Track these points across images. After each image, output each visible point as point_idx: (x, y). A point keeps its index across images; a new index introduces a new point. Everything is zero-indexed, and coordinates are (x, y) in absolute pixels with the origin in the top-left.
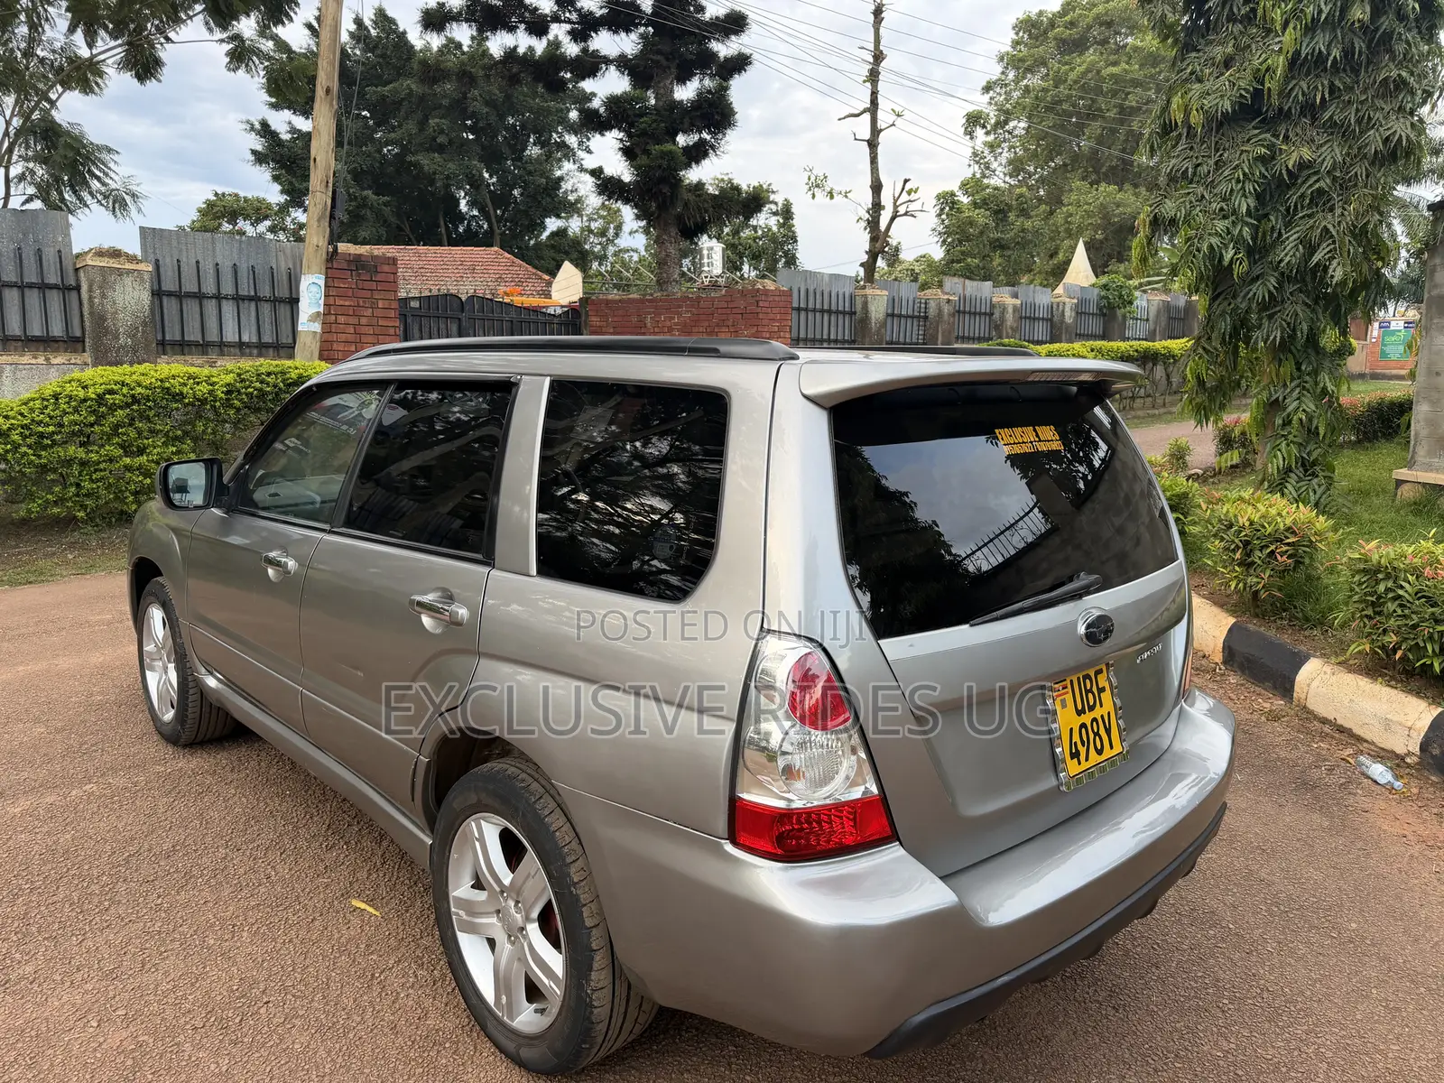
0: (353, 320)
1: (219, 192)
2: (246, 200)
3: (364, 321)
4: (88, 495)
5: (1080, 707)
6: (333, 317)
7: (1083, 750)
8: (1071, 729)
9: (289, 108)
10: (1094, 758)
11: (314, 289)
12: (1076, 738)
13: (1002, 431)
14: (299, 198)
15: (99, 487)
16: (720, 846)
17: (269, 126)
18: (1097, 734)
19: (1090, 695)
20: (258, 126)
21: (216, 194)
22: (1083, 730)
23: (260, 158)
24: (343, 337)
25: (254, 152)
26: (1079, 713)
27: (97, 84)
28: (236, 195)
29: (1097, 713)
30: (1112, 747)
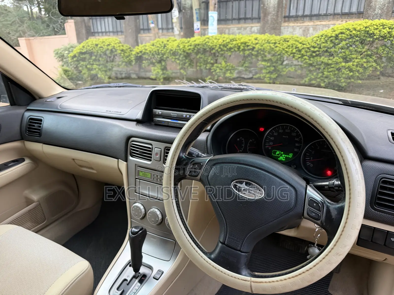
4: (326, 77)
15: (330, 74)
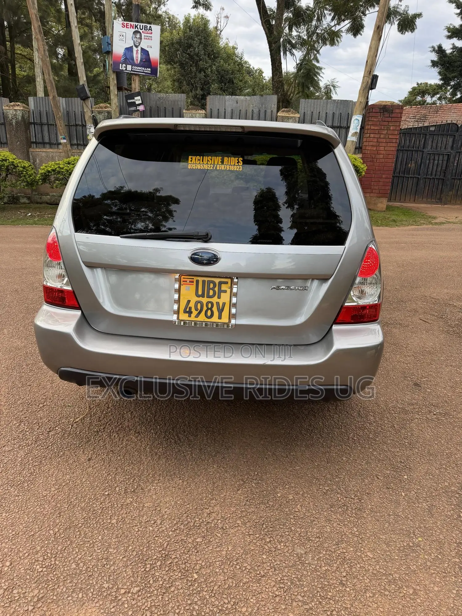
0: (377, 136)
1: (419, 83)
2: (431, 85)
3: (382, 136)
5: (200, 293)
6: (369, 135)
7: (195, 313)
8: (189, 302)
9: (456, 37)
10: (203, 318)
11: (356, 121)
12: (192, 305)
14: (448, 81)
17: (442, 47)
18: (210, 309)
19: (211, 291)
20: (436, 48)
21: (418, 84)
22: (199, 304)
23: (434, 64)
24: (371, 143)
25: (433, 62)
26: (198, 296)
27: (337, 41)
28: (427, 83)
29: (214, 300)
30: (220, 318)
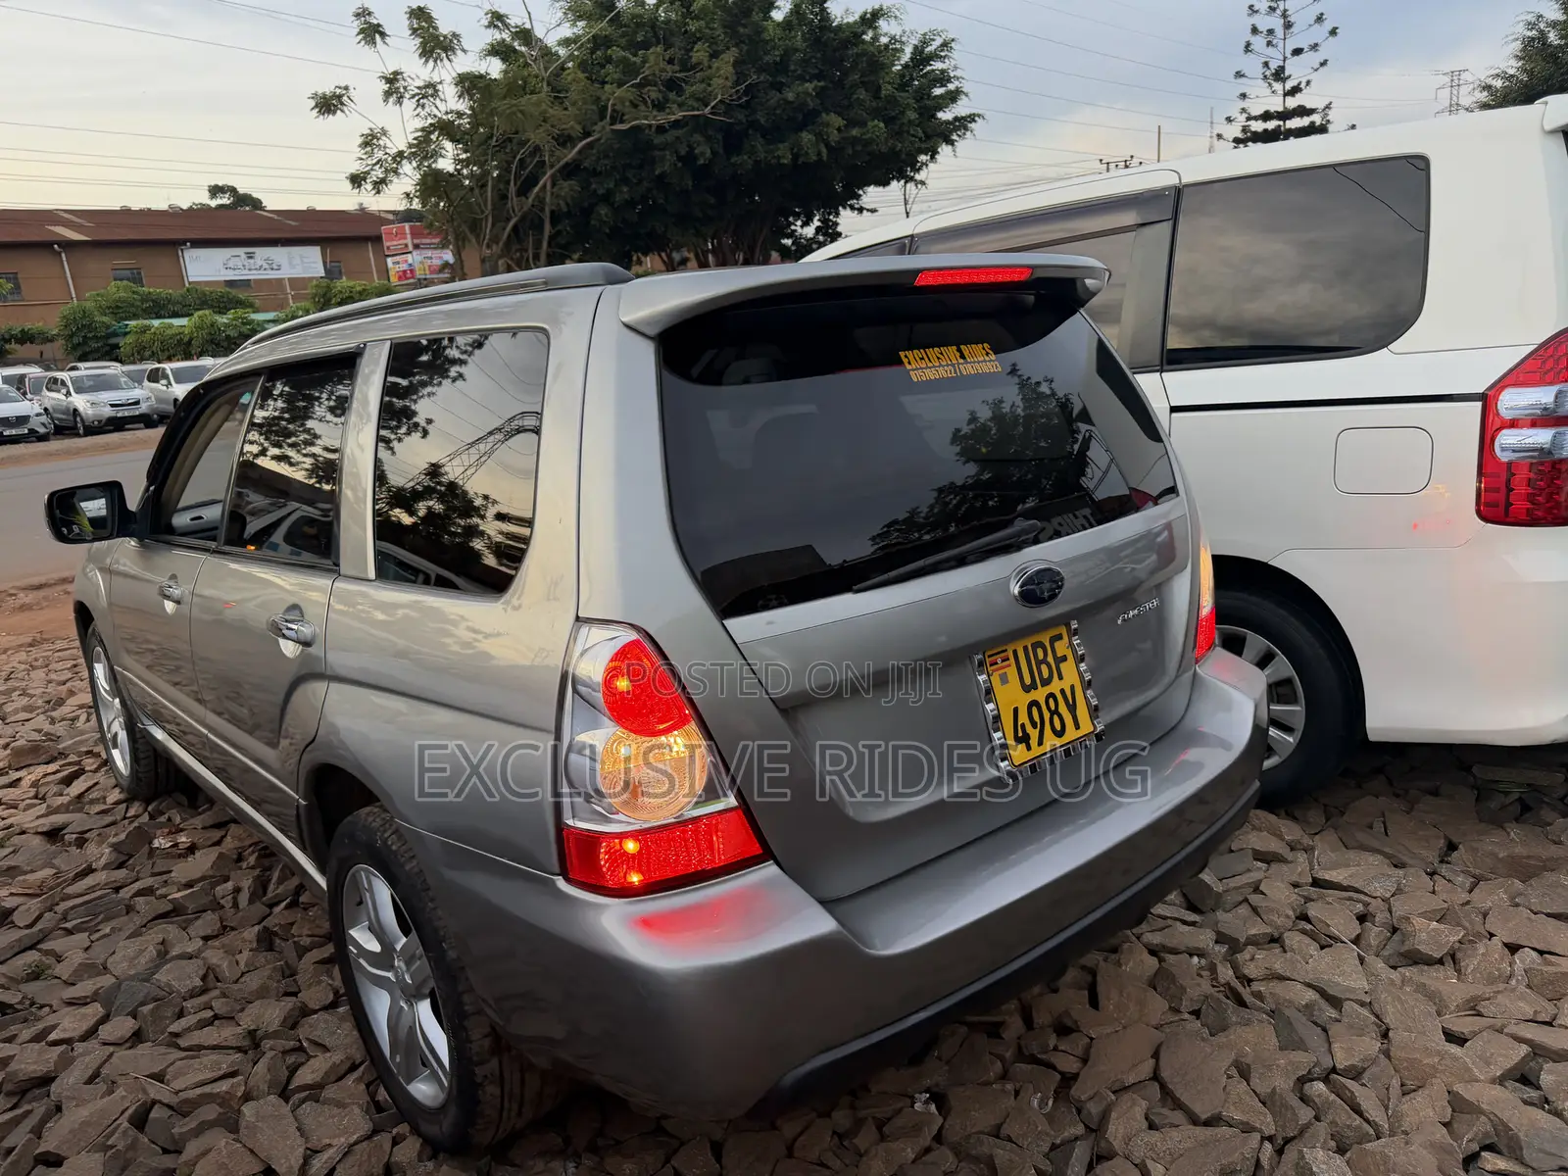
5: (1028, 681)
7: (1034, 734)
8: (1016, 710)
10: (1051, 741)
12: (1023, 718)
13: (909, 354)
16: (553, 881)
18: (1055, 712)
19: (1044, 668)
22: (1035, 710)
26: (1027, 689)
29: (1055, 687)
30: (1077, 727)
